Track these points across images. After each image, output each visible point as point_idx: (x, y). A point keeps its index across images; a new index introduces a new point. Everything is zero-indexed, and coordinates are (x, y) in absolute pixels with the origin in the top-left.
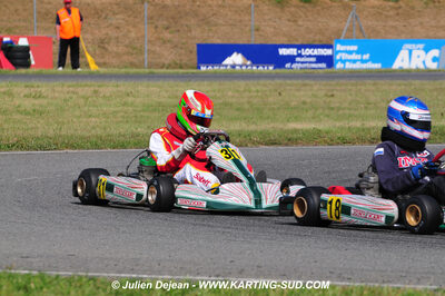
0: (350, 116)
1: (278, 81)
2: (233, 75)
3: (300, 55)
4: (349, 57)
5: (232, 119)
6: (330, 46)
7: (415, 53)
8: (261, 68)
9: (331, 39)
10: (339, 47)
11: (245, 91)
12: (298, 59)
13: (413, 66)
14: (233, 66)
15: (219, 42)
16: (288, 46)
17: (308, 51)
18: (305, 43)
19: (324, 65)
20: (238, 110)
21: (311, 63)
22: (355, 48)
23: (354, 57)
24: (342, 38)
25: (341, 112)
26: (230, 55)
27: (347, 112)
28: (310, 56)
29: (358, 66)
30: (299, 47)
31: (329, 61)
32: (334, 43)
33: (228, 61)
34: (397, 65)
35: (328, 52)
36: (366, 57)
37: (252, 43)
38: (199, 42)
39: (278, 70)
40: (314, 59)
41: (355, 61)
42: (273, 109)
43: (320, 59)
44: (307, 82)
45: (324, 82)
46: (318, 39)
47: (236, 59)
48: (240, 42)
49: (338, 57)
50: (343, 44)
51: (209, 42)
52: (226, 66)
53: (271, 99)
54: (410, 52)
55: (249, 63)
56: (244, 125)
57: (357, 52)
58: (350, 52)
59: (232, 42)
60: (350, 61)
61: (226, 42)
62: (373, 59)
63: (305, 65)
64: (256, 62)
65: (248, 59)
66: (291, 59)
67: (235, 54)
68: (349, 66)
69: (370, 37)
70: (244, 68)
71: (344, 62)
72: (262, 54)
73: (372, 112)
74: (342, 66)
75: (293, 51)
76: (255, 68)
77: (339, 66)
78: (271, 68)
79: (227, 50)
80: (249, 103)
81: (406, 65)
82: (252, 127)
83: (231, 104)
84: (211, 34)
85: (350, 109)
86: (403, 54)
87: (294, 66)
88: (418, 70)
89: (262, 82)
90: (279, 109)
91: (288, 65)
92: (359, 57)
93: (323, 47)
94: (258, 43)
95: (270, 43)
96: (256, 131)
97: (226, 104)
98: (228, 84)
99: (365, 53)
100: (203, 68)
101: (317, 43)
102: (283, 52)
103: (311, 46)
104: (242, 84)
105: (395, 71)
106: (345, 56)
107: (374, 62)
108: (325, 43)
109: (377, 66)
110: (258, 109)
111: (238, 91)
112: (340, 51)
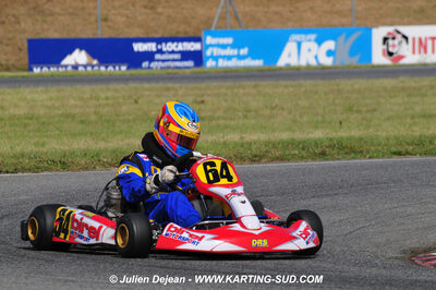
0: (226, 127)
1: (132, 85)
2: (76, 78)
3: (160, 51)
4: (222, 52)
5: (74, 135)
6: (198, 39)
7: (305, 46)
8: (110, 68)
9: (200, 30)
10: (209, 40)
11: (91, 98)
12: (158, 56)
13: (303, 63)
14: (75, 67)
15: (56, 36)
16: (144, 40)
17: (171, 46)
18: (166, 35)
19: (190, 63)
20: (82, 122)
21: (174, 60)
22: (229, 41)
23: (229, 52)
24: (213, 29)
25: (214, 123)
26: (71, 52)
27: (221, 122)
28: (173, 52)
29: (233, 63)
30: (159, 41)
31: (197, 58)
32: (203, 34)
33: (69, 60)
34: (282, 62)
35: (196, 46)
36: (244, 51)
37: (99, 36)
38: (30, 37)
39: (134, 72)
40: (178, 56)
41: (229, 58)
42: (129, 120)
43: (186, 55)
44: (170, 85)
45: (191, 85)
46: (182, 30)
47: (79, 57)
48: (84, 35)
49: (208, 53)
50: (214, 36)
51: (42, 36)
52: (66, 66)
53: (124, 108)
54: (299, 44)
55: (95, 62)
56: (91, 142)
57: (233, 46)
58: (224, 47)
59: (73, 36)
60: (224, 57)
61: (65, 36)
62: (252, 55)
63: (166, 64)
64: (104, 61)
65: (94, 57)
66: (149, 56)
67: (77, 51)
68: (222, 63)
69: (247, 27)
70: (89, 68)
71: (216, 58)
72: (112, 51)
73: (253, 121)
74: (214, 63)
75: (152, 47)
76: (103, 68)
77: (210, 64)
78: (124, 68)
79: (68, 46)
80: (95, 113)
81: (294, 62)
82: (102, 145)
83: (73, 116)
84: (45, 26)
85: (225, 119)
86: (291, 47)
87: (153, 65)
88: (308, 66)
89: (113, 86)
90: (134, 120)
91: (145, 64)
92: (235, 52)
93: (189, 40)
94: (106, 36)
95: (122, 36)
96: (106, 150)
97: (67, 116)
98: (68, 90)
99: (243, 47)
100: (37, 70)
101: (181, 35)
102: (138, 47)
103: (173, 40)
104: (87, 89)
105: (281, 68)
106: (217, 51)
107: (254, 58)
108: (191, 34)
109: (258, 63)
110: (108, 121)
111: (81, 99)
112: (211, 45)
